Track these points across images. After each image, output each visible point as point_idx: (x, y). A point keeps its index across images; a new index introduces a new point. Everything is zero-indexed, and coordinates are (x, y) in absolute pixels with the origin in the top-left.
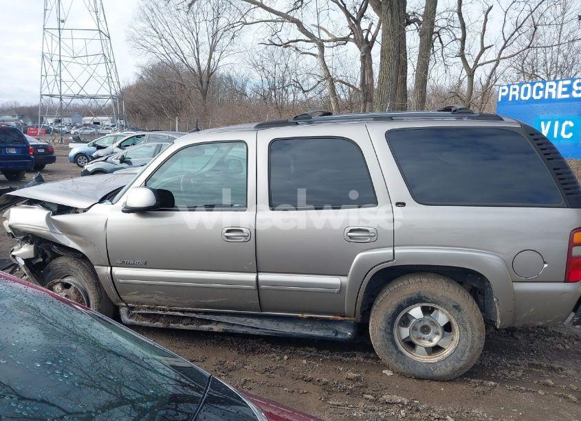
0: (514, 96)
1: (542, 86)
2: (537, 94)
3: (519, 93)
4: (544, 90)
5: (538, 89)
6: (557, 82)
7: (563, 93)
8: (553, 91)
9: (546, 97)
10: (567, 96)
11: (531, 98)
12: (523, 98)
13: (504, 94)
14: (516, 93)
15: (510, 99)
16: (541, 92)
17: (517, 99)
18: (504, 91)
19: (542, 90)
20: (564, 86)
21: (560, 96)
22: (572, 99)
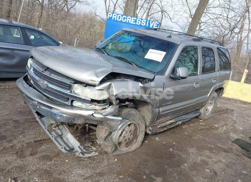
0: (114, 18)
1: (126, 17)
2: (124, 20)
3: (117, 17)
4: (127, 19)
5: (124, 18)
6: (131, 17)
7: (133, 22)
8: (130, 20)
9: (127, 22)
11: (121, 21)
12: (118, 20)
13: (111, 16)
14: (115, 17)
15: (113, 19)
16: (125, 20)
17: (115, 19)
18: (110, 15)
19: (125, 19)
20: (134, 19)
21: (132, 23)
22: (136, 25)
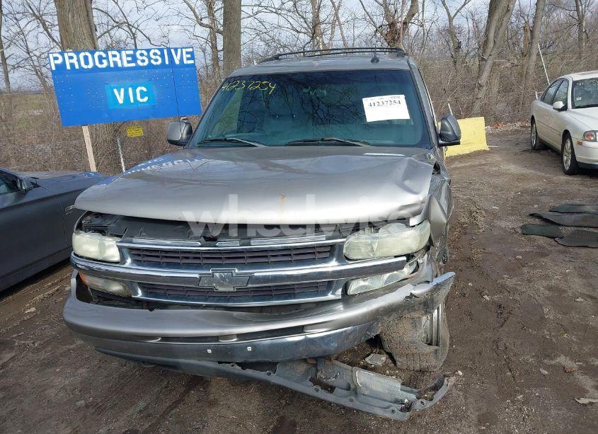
0: (72, 65)
1: (104, 55)
2: (101, 63)
3: (78, 60)
4: (107, 58)
5: (100, 58)
6: (119, 51)
7: (128, 62)
8: (117, 59)
9: (112, 65)
10: (133, 65)
11: (95, 67)
12: (85, 67)
13: (60, 61)
14: (74, 61)
15: (68, 67)
16: (104, 61)
17: (77, 67)
18: (56, 58)
19: (104, 58)
20: (128, 56)
21: (126, 65)
22: (138, 67)
